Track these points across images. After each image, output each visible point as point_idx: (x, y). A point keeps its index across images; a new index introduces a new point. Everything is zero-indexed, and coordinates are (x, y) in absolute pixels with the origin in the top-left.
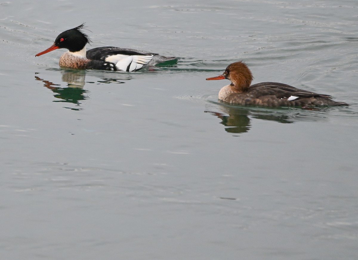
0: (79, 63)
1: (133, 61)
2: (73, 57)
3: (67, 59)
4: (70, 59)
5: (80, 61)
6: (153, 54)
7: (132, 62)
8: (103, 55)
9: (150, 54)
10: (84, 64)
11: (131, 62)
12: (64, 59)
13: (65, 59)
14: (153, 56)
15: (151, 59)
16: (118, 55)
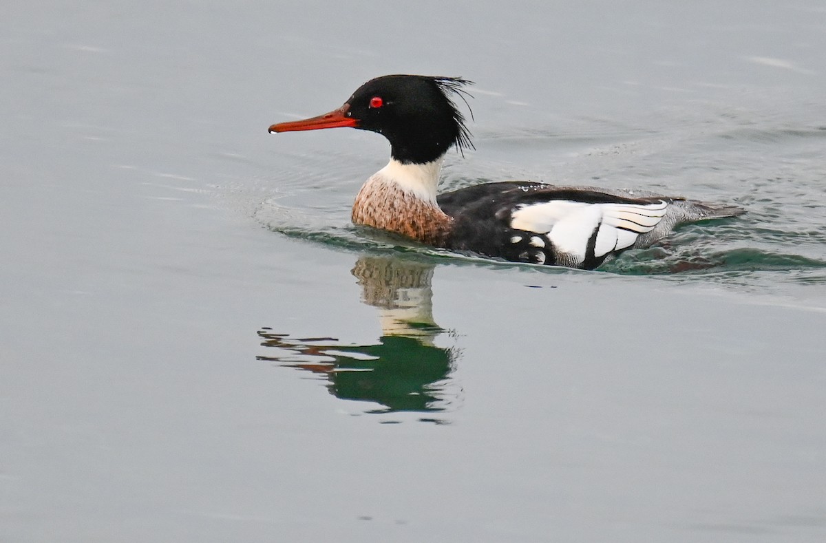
0: (420, 223)
1: (603, 221)
2: (399, 195)
3: (377, 204)
4: (388, 203)
5: (424, 215)
6: (667, 200)
7: (600, 224)
8: (504, 205)
9: (656, 201)
10: (440, 230)
11: (597, 226)
12: (367, 203)
13: (370, 204)
14: (664, 204)
15: (660, 213)
16: (553, 202)
